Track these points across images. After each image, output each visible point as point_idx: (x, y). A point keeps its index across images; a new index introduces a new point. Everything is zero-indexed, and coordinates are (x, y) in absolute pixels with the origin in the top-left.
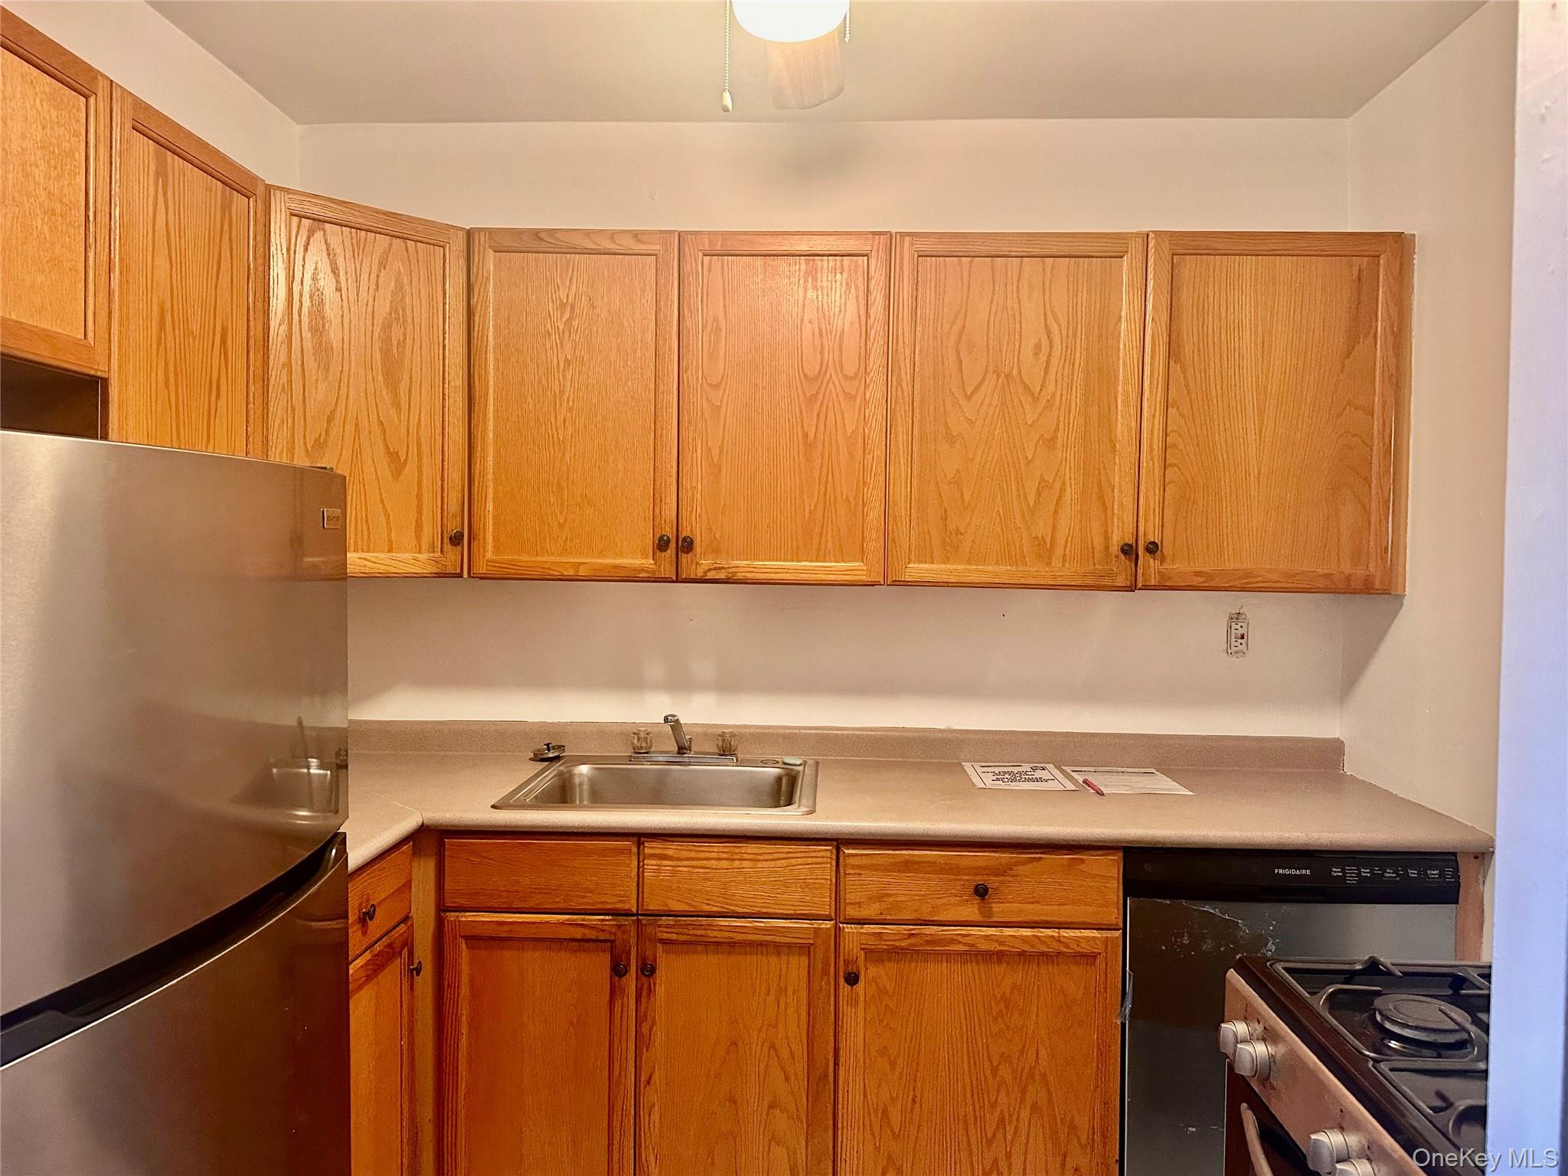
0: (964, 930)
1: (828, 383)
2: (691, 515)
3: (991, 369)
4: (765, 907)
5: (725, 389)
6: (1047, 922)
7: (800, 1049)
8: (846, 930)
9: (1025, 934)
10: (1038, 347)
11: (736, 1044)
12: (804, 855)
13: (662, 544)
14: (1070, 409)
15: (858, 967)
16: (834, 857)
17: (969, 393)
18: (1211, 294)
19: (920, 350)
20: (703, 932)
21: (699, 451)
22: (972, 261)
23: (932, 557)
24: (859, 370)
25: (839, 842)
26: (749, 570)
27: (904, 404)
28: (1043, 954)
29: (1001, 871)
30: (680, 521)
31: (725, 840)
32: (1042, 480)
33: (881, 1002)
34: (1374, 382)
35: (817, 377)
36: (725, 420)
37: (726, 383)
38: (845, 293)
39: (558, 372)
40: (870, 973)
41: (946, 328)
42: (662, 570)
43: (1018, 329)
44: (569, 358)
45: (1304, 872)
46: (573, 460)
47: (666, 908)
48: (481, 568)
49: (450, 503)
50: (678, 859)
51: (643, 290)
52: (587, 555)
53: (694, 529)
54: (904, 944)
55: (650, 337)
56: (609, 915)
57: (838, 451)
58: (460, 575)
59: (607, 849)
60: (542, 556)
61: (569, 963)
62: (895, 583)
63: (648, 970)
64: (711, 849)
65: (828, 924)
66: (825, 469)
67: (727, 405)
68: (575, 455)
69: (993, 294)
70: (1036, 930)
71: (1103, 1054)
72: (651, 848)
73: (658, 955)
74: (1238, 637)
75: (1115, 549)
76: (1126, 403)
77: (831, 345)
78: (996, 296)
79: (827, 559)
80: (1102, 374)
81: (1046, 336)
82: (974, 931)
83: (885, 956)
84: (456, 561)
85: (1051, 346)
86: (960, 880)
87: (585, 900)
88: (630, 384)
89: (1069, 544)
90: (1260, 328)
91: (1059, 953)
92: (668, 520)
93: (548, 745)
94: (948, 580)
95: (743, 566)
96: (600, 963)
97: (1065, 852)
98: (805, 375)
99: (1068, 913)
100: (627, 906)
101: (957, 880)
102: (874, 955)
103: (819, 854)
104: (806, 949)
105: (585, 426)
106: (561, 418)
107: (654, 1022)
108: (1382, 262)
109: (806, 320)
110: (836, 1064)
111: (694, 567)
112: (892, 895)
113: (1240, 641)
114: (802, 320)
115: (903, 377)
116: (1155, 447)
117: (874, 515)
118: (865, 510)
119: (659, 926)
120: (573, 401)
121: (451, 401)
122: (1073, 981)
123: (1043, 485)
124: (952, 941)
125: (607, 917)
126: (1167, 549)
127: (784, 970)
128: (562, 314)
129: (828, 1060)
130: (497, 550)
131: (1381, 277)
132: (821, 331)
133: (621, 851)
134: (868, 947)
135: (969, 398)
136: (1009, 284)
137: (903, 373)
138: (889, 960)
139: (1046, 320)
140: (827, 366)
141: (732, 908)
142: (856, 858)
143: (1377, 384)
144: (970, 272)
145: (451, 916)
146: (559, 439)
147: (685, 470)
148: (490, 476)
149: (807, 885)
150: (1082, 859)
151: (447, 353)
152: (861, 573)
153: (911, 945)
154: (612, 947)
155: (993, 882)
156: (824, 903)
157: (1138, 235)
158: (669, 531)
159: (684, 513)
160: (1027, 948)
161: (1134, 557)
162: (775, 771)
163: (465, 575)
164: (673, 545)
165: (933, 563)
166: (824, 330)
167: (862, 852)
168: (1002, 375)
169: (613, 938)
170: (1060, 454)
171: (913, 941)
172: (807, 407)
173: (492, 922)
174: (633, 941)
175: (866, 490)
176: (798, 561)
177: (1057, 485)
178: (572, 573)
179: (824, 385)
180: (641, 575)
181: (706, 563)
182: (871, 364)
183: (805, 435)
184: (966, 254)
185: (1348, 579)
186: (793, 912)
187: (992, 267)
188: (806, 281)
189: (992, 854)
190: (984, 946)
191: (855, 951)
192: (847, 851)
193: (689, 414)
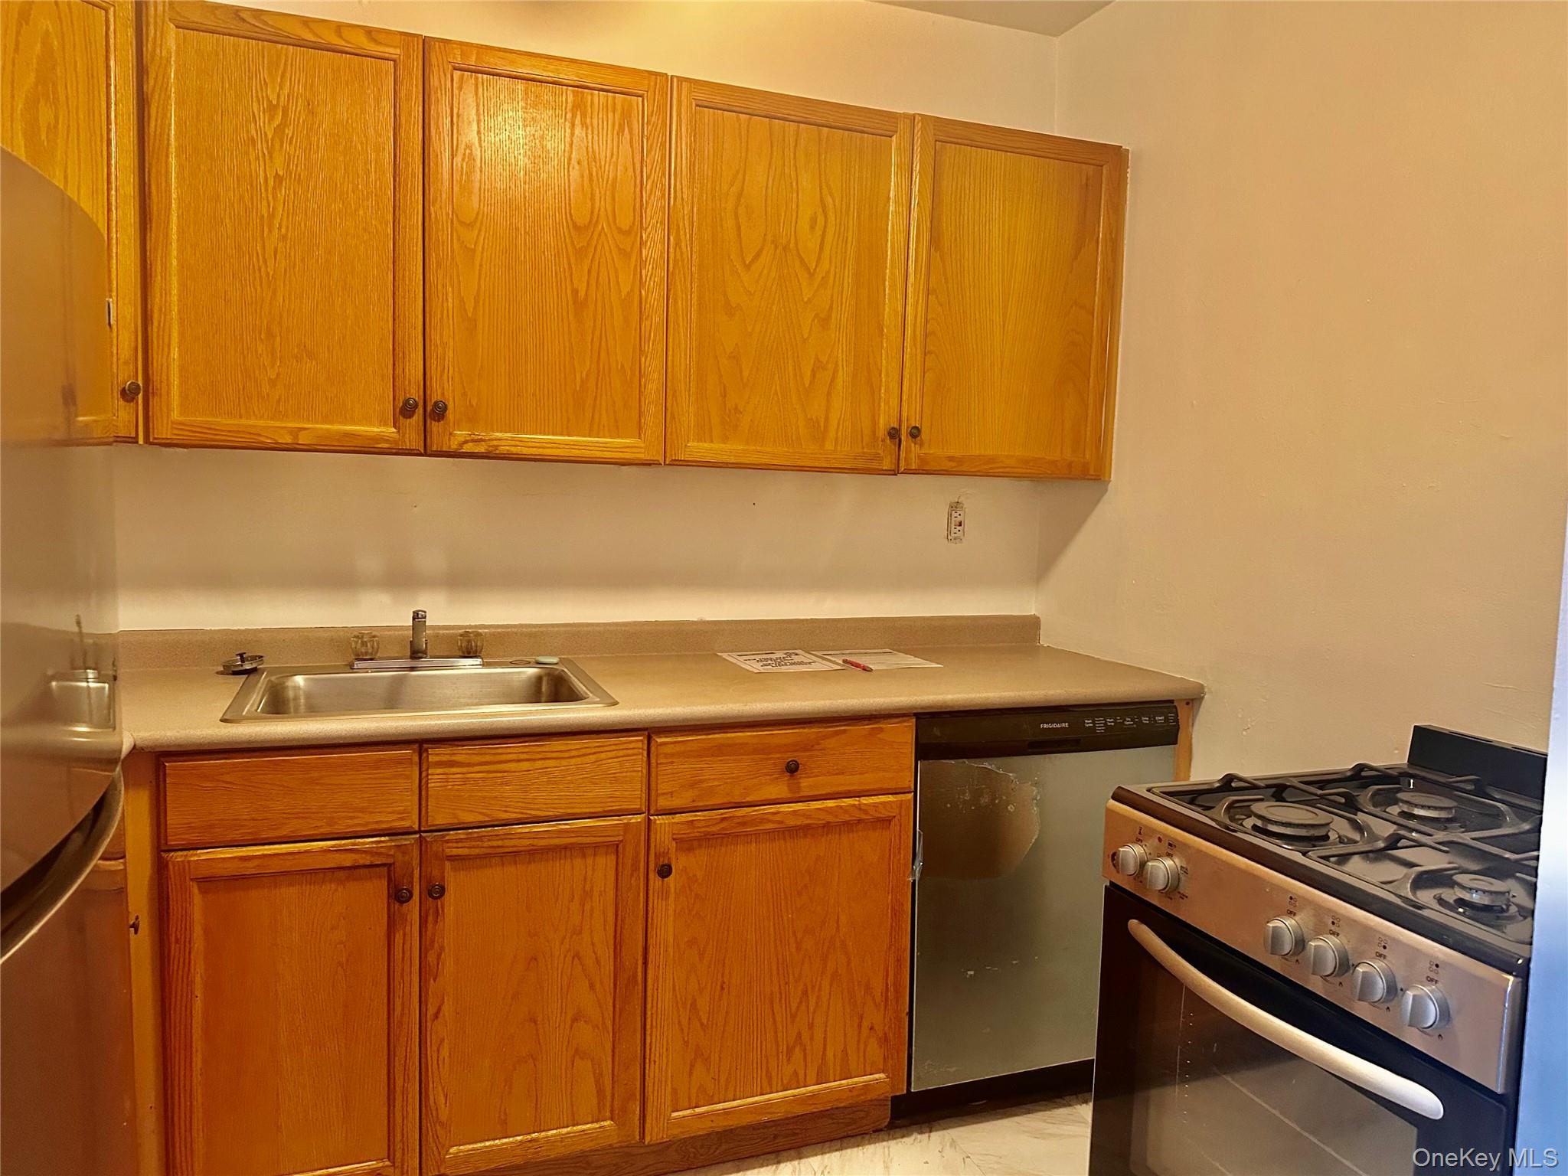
0: (773, 809)
1: (600, 235)
2: (441, 376)
3: (769, 238)
4: (569, 808)
5: (480, 230)
6: (849, 791)
7: (606, 953)
8: (658, 822)
9: (830, 805)
10: (813, 221)
11: (535, 959)
12: (614, 747)
13: (406, 410)
14: (843, 288)
15: (669, 858)
16: (645, 747)
17: (747, 262)
18: (967, 185)
19: (698, 210)
20: (500, 843)
21: (450, 300)
22: (750, 119)
23: (711, 436)
24: (634, 224)
25: (650, 731)
26: (513, 443)
27: (683, 266)
28: (845, 823)
29: (808, 747)
30: (428, 383)
31: (526, 739)
32: (817, 359)
33: (691, 891)
34: (1095, 284)
35: (586, 227)
36: (481, 266)
37: (482, 223)
38: (618, 134)
39: (267, 190)
40: (680, 862)
41: (725, 187)
42: (407, 440)
43: (795, 200)
44: (281, 173)
45: (1063, 725)
46: (287, 302)
47: (456, 821)
48: (162, 431)
49: (120, 346)
50: (469, 765)
51: (378, 101)
52: (309, 420)
53: (446, 393)
54: (715, 829)
55: (387, 156)
56: (384, 835)
57: (612, 314)
58: (135, 441)
59: (381, 760)
60: (247, 419)
61: (336, 896)
62: (676, 463)
63: (435, 892)
64: (509, 751)
65: (639, 818)
66: (597, 333)
67: (483, 248)
68: (290, 295)
69: (771, 158)
70: (839, 800)
71: (896, 913)
72: (435, 754)
73: (446, 874)
74: (956, 526)
75: (882, 432)
76: (893, 287)
77: (603, 192)
78: (774, 159)
79: (601, 433)
80: (871, 256)
81: (821, 210)
82: (784, 808)
83: (695, 843)
84: (129, 421)
85: (826, 222)
86: (770, 759)
87: (356, 821)
88: (361, 212)
89: (841, 427)
90: (1007, 225)
91: (859, 821)
92: (413, 380)
93: (241, 655)
94: (728, 461)
95: (504, 438)
96: (376, 890)
97: (866, 722)
98: (574, 224)
99: (870, 780)
100: (407, 824)
101: (767, 759)
102: (686, 843)
103: (631, 746)
104: (615, 847)
105: (303, 260)
106: (270, 252)
107: (442, 948)
108: (1104, 171)
109: (574, 162)
110: (645, 963)
111: (447, 438)
112: (705, 781)
113: (958, 528)
114: (570, 159)
115: (682, 237)
116: (918, 333)
117: (653, 388)
118: (643, 381)
119: (448, 841)
120: (287, 228)
121: (120, 212)
122: (869, 846)
123: (818, 366)
124: (763, 820)
125: (383, 839)
126: (925, 435)
127: (590, 873)
128: (271, 119)
129: (637, 960)
130: (184, 408)
131: (1103, 189)
132: (591, 174)
133: (399, 762)
134: (679, 836)
135: (748, 267)
136: (786, 150)
137: (682, 232)
138: (700, 846)
139: (821, 193)
140: (598, 215)
141: (533, 812)
142: (669, 746)
143: (1098, 286)
144: (748, 131)
145: (178, 856)
146: (268, 274)
147: (434, 321)
148: (174, 314)
149: (617, 780)
150: (881, 728)
151: (113, 149)
152: (639, 450)
153: (723, 829)
154: (389, 871)
155: (802, 757)
156: (633, 794)
157: (905, 116)
158: (415, 394)
159: (434, 372)
160: (831, 819)
161: (897, 440)
162: (532, 671)
163: (141, 441)
164: (420, 410)
165: (712, 442)
166: (594, 174)
167: (675, 740)
168: (780, 248)
169: (390, 861)
170: (833, 336)
171: (725, 824)
172: (576, 260)
173: (235, 858)
174: (416, 863)
175: (643, 359)
176: (569, 435)
177: (831, 366)
178: (290, 441)
179: (595, 237)
180: (380, 446)
181: (461, 434)
182: (649, 219)
183: (575, 292)
184: (745, 111)
185: (1070, 465)
186: (600, 810)
187: (770, 128)
188: (574, 116)
189: (801, 730)
190: (792, 822)
191: (667, 842)
192: (659, 740)
193: (438, 255)
